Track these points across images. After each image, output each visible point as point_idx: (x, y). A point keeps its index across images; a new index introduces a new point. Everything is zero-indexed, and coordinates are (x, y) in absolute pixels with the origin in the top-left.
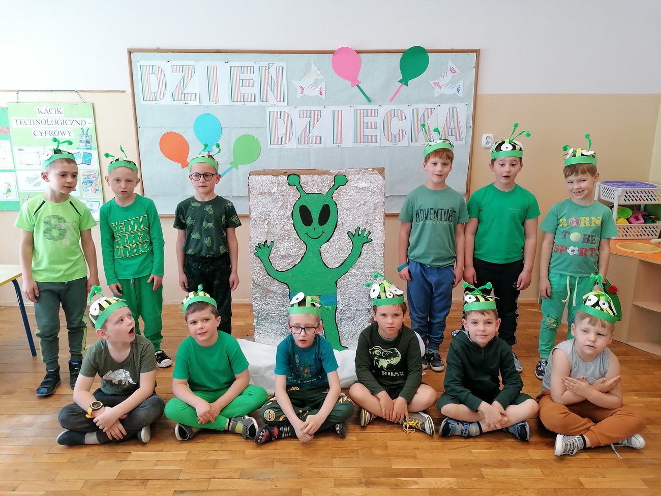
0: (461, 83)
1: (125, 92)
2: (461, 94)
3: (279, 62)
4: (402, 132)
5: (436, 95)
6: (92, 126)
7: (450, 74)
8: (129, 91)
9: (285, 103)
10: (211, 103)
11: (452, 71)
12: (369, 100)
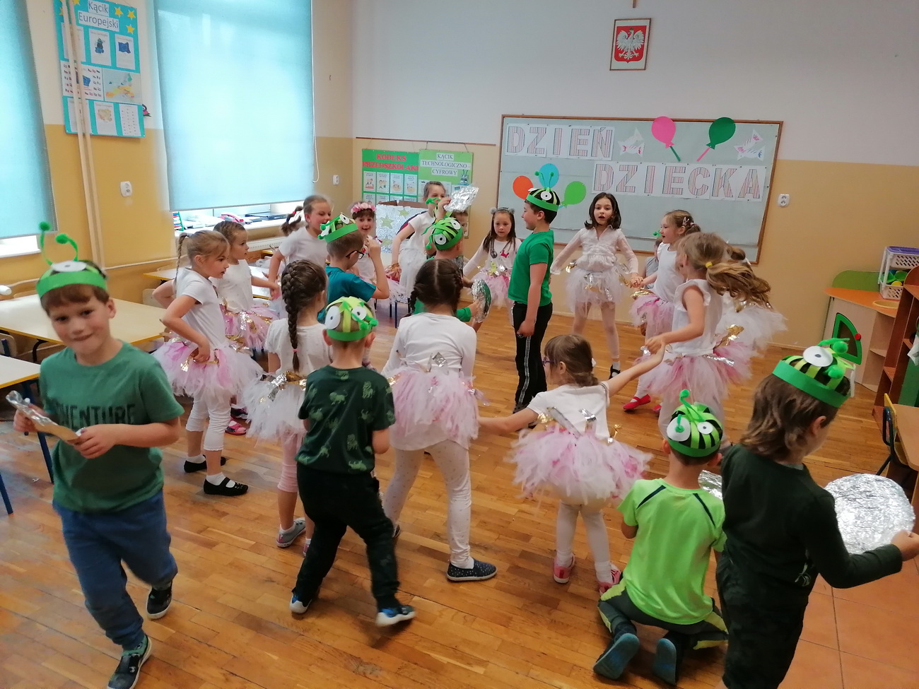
0: (763, 149)
1: (495, 145)
2: (762, 158)
3: (610, 126)
4: (705, 188)
5: (739, 158)
6: (469, 169)
7: (753, 141)
8: (498, 145)
9: (610, 159)
10: (554, 156)
11: (756, 138)
12: (679, 160)
